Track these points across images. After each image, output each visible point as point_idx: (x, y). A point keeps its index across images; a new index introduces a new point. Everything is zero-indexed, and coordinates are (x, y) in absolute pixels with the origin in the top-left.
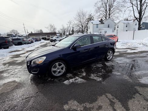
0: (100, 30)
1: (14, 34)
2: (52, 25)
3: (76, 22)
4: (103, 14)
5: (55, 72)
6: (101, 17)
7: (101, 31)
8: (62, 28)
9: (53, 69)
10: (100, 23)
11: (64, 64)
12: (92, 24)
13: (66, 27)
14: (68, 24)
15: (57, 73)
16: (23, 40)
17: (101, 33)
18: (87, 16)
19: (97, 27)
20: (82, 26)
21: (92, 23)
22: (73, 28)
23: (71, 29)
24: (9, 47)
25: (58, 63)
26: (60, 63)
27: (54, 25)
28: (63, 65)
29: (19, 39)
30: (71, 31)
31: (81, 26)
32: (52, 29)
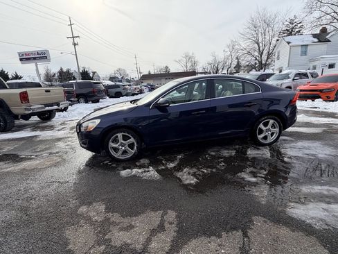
0: (311, 60)
1: (120, 77)
2: (191, 54)
3: (245, 44)
4: (332, 14)
5: (116, 150)
6: (325, 22)
7: (314, 64)
8: (211, 59)
9: (112, 145)
10: (316, 40)
11: (134, 138)
12: (288, 46)
13: (221, 56)
14: (227, 50)
15: (120, 152)
16: (123, 87)
17: (314, 68)
18: (276, 26)
19: (304, 53)
20: (261, 53)
21: (289, 43)
22: (237, 58)
23: (235, 63)
24: (101, 100)
25: (121, 134)
26: (127, 134)
27: (193, 54)
28: (132, 140)
29: (118, 86)
30: (233, 66)
31: (256, 54)
32: (189, 65)
